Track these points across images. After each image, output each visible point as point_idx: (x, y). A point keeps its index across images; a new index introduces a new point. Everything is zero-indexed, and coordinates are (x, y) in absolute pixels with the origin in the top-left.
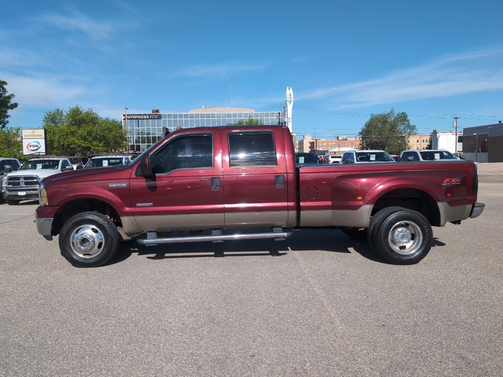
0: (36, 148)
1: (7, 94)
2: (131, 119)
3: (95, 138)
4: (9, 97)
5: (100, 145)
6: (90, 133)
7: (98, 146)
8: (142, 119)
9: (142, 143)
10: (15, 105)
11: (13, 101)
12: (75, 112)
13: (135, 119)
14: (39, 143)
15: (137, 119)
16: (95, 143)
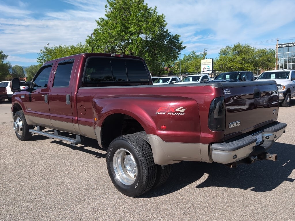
0: (207, 70)
1: (180, 42)
2: (282, 47)
3: (248, 62)
4: (181, 43)
5: (250, 66)
6: (244, 59)
7: (249, 67)
8: (290, 46)
9: (288, 63)
10: (185, 47)
11: (183, 45)
12: (237, 47)
13: (285, 47)
14: (209, 67)
15: (286, 47)
16: (247, 65)
